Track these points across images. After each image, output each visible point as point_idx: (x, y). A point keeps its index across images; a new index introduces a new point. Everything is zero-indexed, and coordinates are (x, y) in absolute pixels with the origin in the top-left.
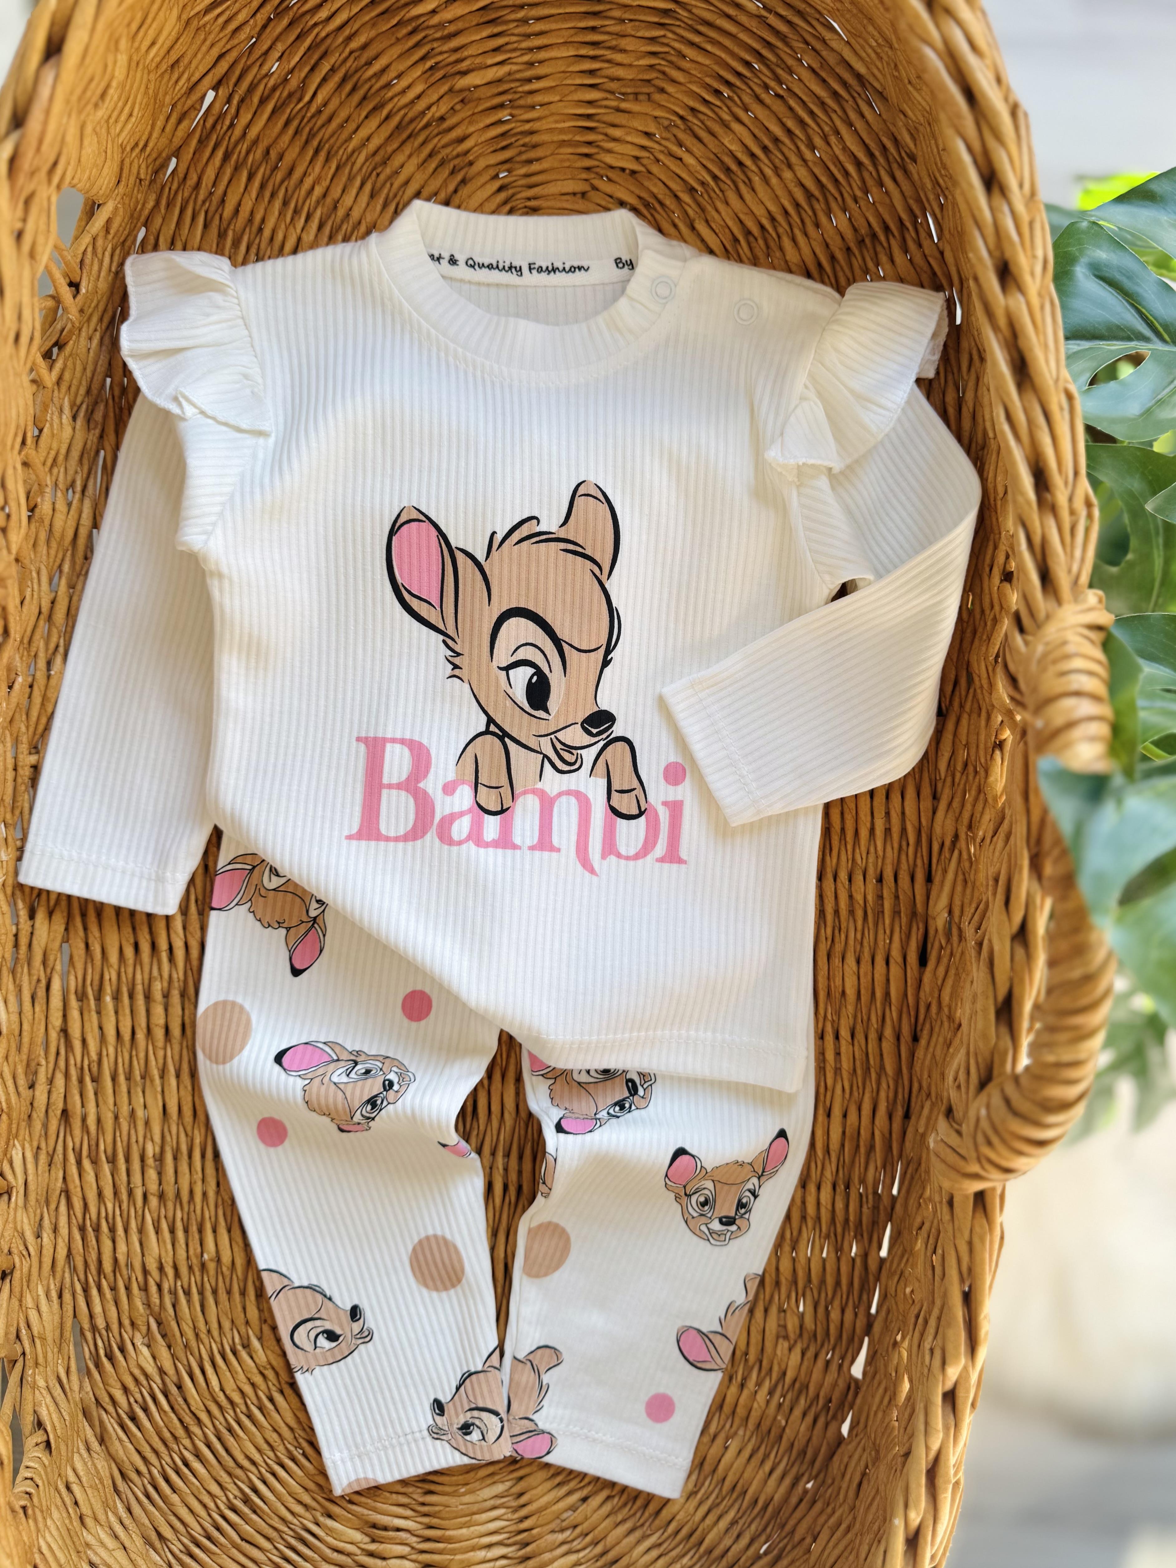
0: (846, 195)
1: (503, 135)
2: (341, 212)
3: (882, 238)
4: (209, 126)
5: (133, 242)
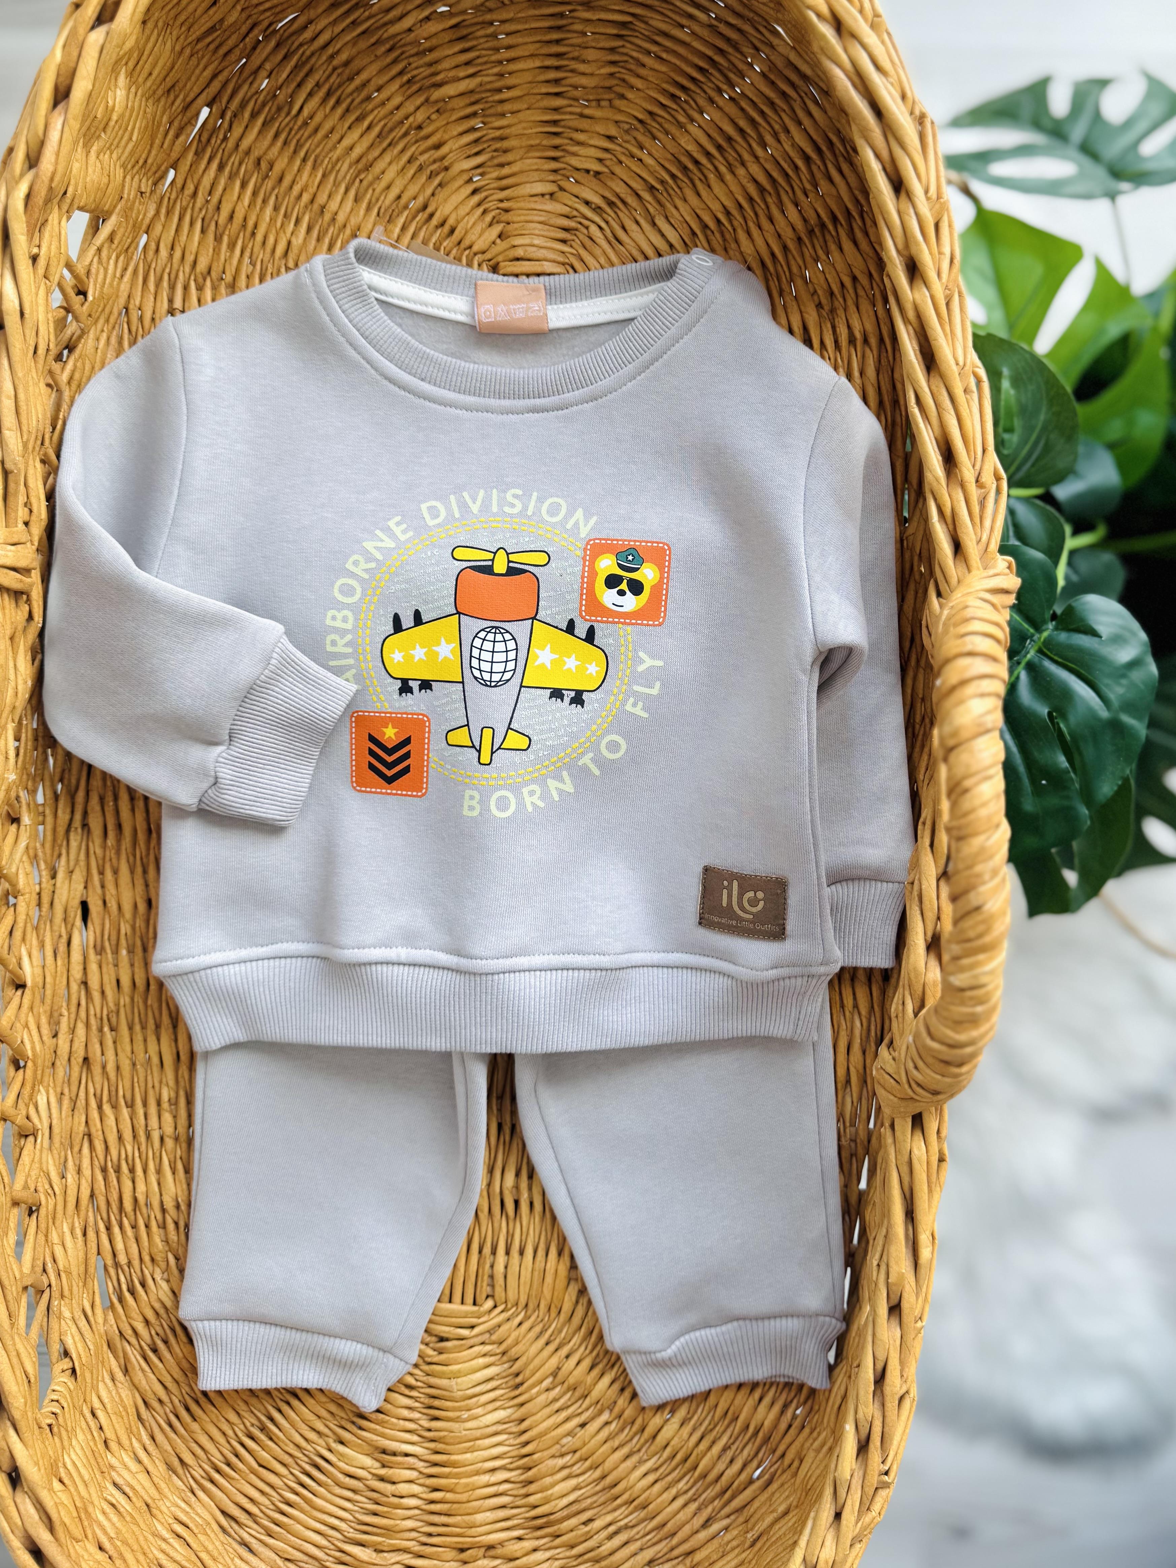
0: (796, 188)
1: (476, 141)
2: (328, 216)
3: (830, 227)
4: (204, 139)
5: (136, 248)
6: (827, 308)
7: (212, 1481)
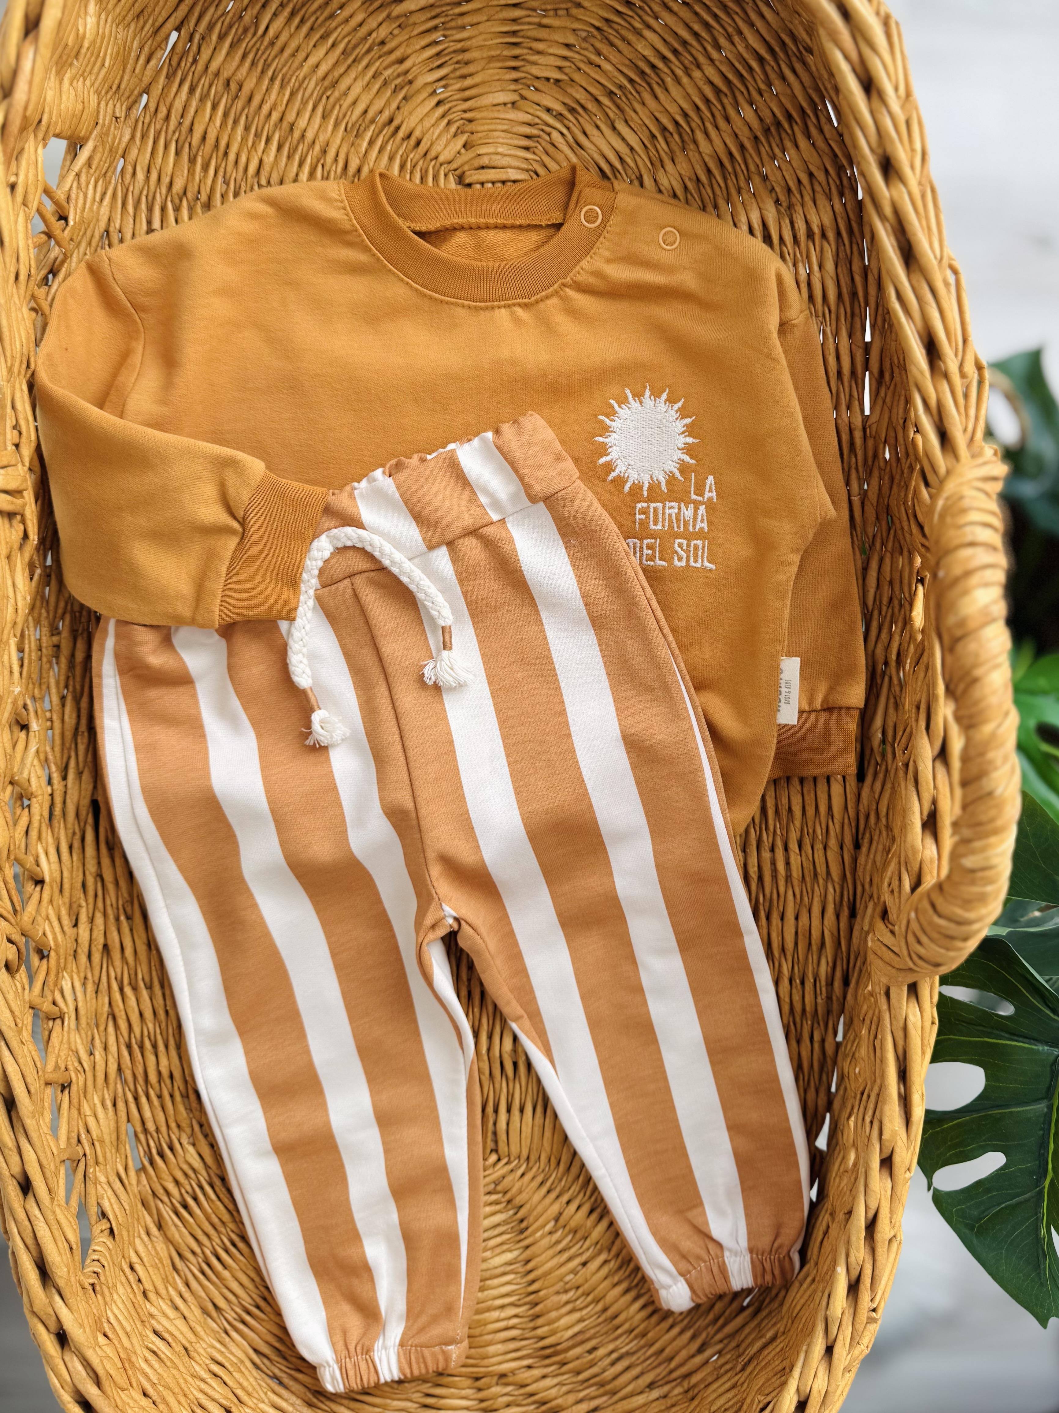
0: (751, 87)
1: (438, 54)
2: (297, 134)
3: (786, 126)
4: (174, 63)
5: (114, 172)
6: (785, 204)
7: (244, 1322)
